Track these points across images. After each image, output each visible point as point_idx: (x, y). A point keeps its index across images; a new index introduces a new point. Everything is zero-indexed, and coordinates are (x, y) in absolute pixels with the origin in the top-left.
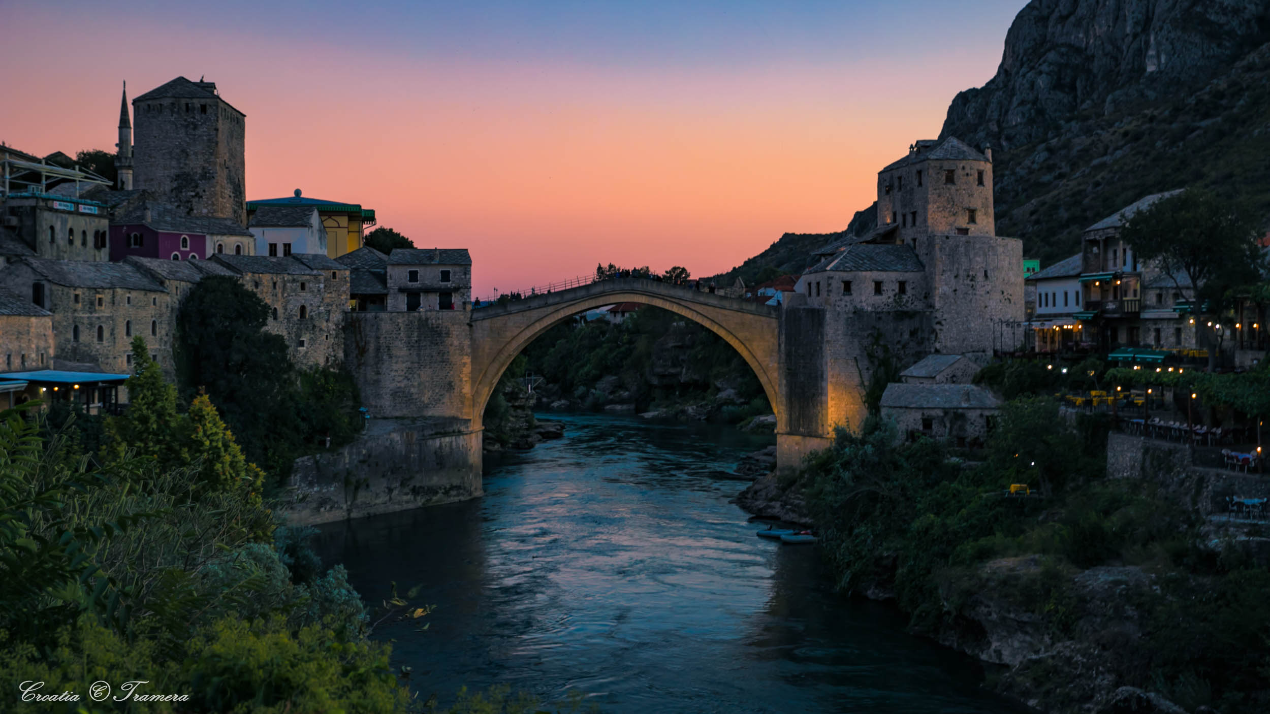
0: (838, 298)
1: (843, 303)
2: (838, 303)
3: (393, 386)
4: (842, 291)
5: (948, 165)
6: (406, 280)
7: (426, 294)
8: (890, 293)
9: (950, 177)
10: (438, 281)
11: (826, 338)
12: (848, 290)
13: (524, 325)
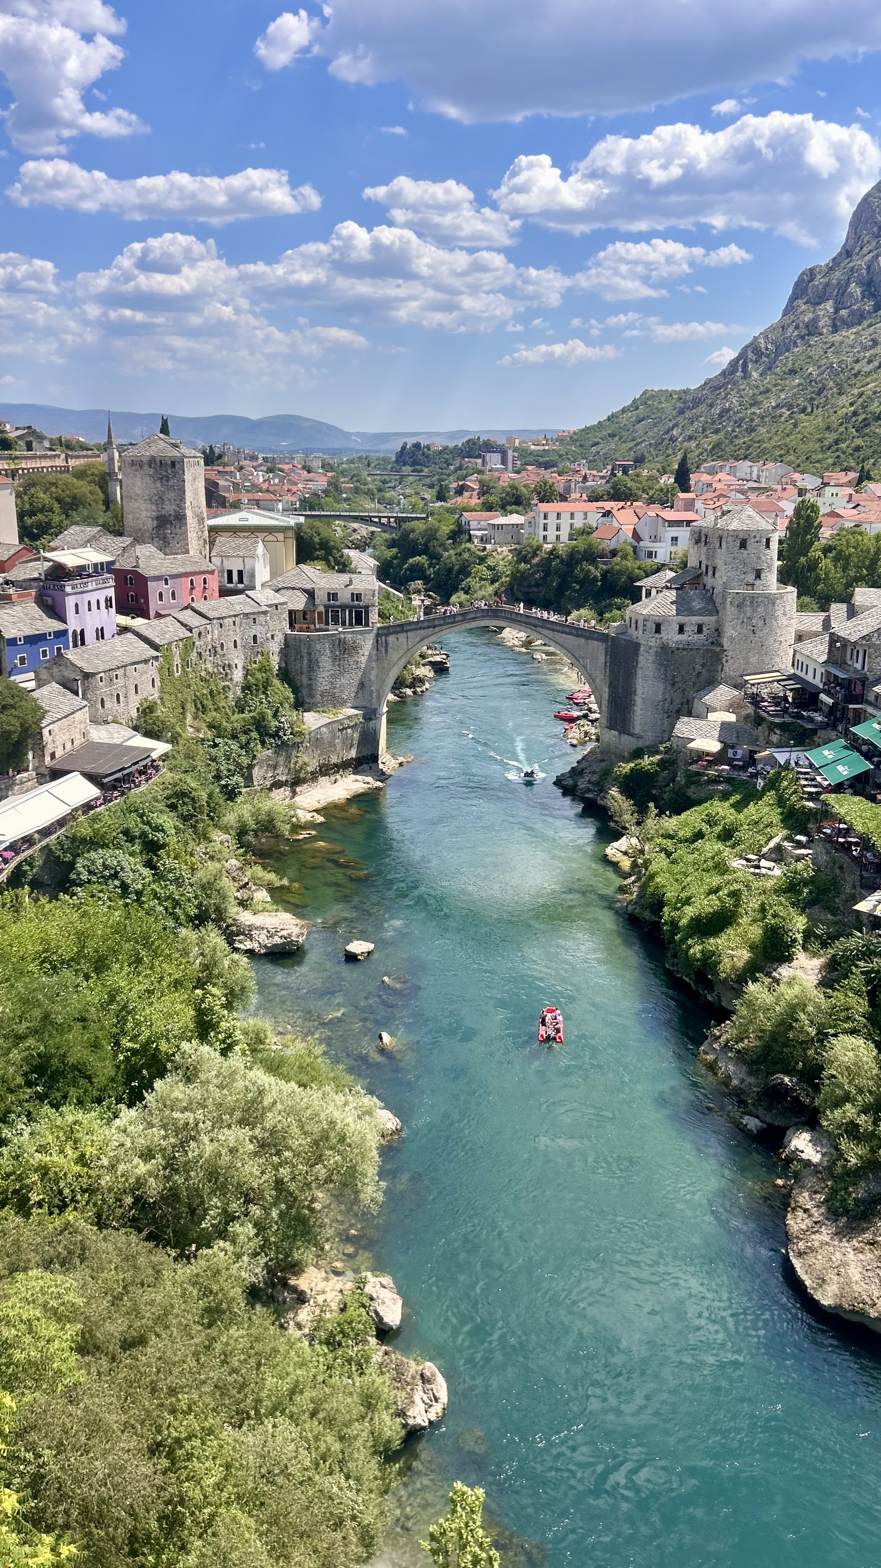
0: (650, 636)
1: (654, 640)
2: (651, 639)
4: (654, 630)
5: (741, 536)
6: (329, 600)
7: (344, 610)
8: (690, 633)
9: (743, 545)
10: (353, 600)
11: (640, 665)
12: (658, 630)
13: (417, 640)
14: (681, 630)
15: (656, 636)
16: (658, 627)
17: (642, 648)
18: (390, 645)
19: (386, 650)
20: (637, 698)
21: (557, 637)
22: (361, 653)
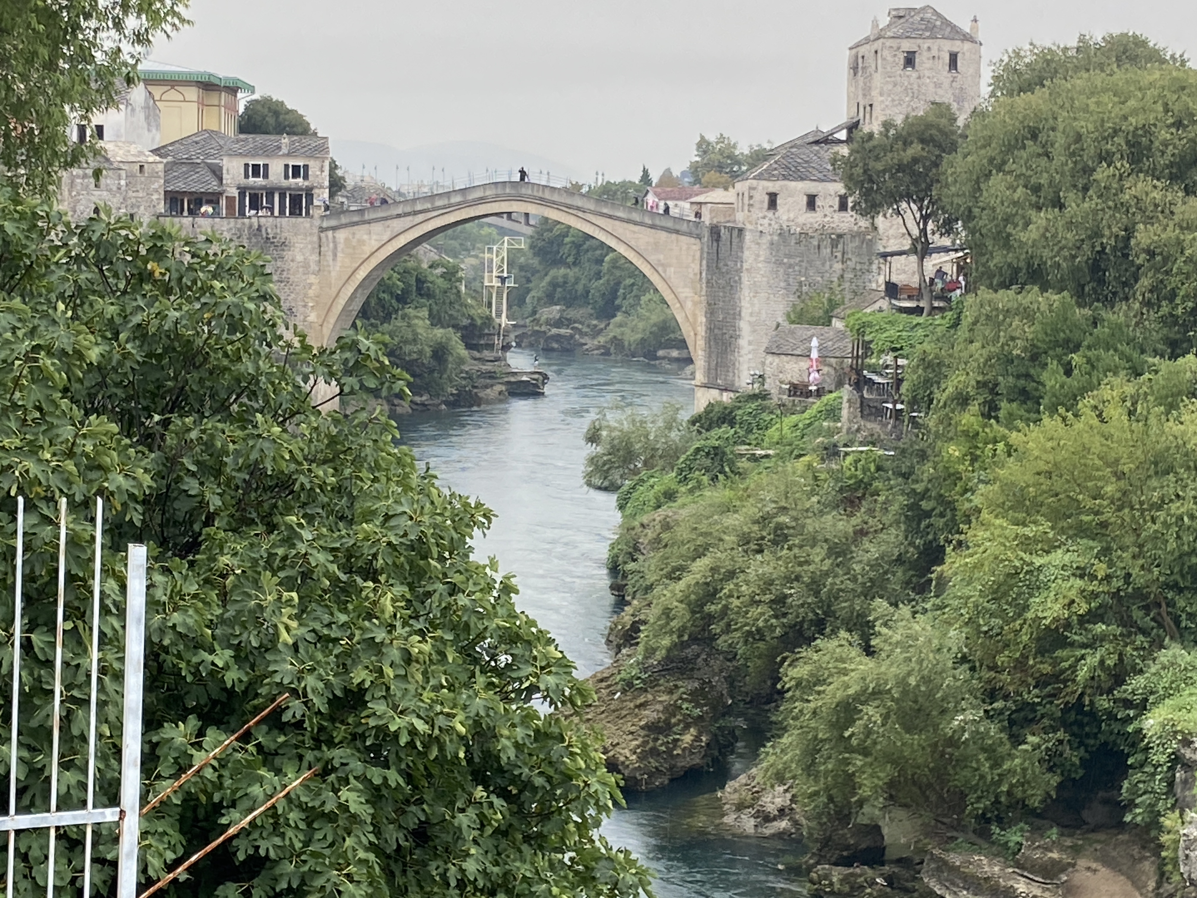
0: (761, 215)
1: (766, 221)
2: (761, 221)
4: (766, 205)
5: (908, 45)
6: (246, 176)
7: (270, 194)
8: (828, 211)
9: (910, 60)
10: (286, 177)
11: (746, 266)
12: (773, 206)
13: (386, 238)
14: (811, 202)
15: (770, 214)
16: (773, 201)
17: (748, 237)
18: (340, 247)
19: (335, 255)
20: (744, 326)
21: (619, 228)
22: (288, 255)
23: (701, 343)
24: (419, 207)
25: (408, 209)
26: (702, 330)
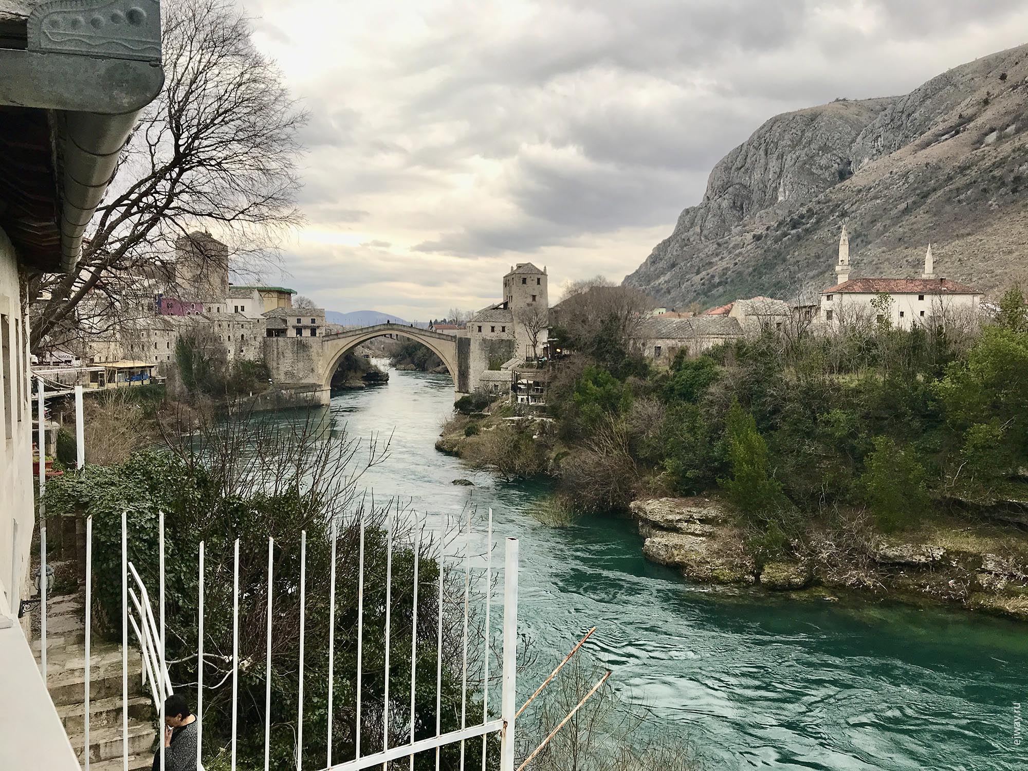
0: (476, 334)
1: (478, 336)
2: (476, 336)
3: (285, 370)
4: (477, 330)
5: (523, 276)
6: (295, 323)
7: (304, 329)
8: (498, 332)
9: (524, 281)
10: (310, 323)
11: (471, 351)
12: (480, 330)
13: (346, 344)
14: (493, 329)
15: (480, 333)
16: (480, 328)
17: (472, 341)
18: (330, 347)
19: (328, 350)
20: (471, 371)
21: (428, 339)
22: (312, 350)
23: (456, 377)
24: (357, 333)
25: (354, 333)
26: (457, 373)
